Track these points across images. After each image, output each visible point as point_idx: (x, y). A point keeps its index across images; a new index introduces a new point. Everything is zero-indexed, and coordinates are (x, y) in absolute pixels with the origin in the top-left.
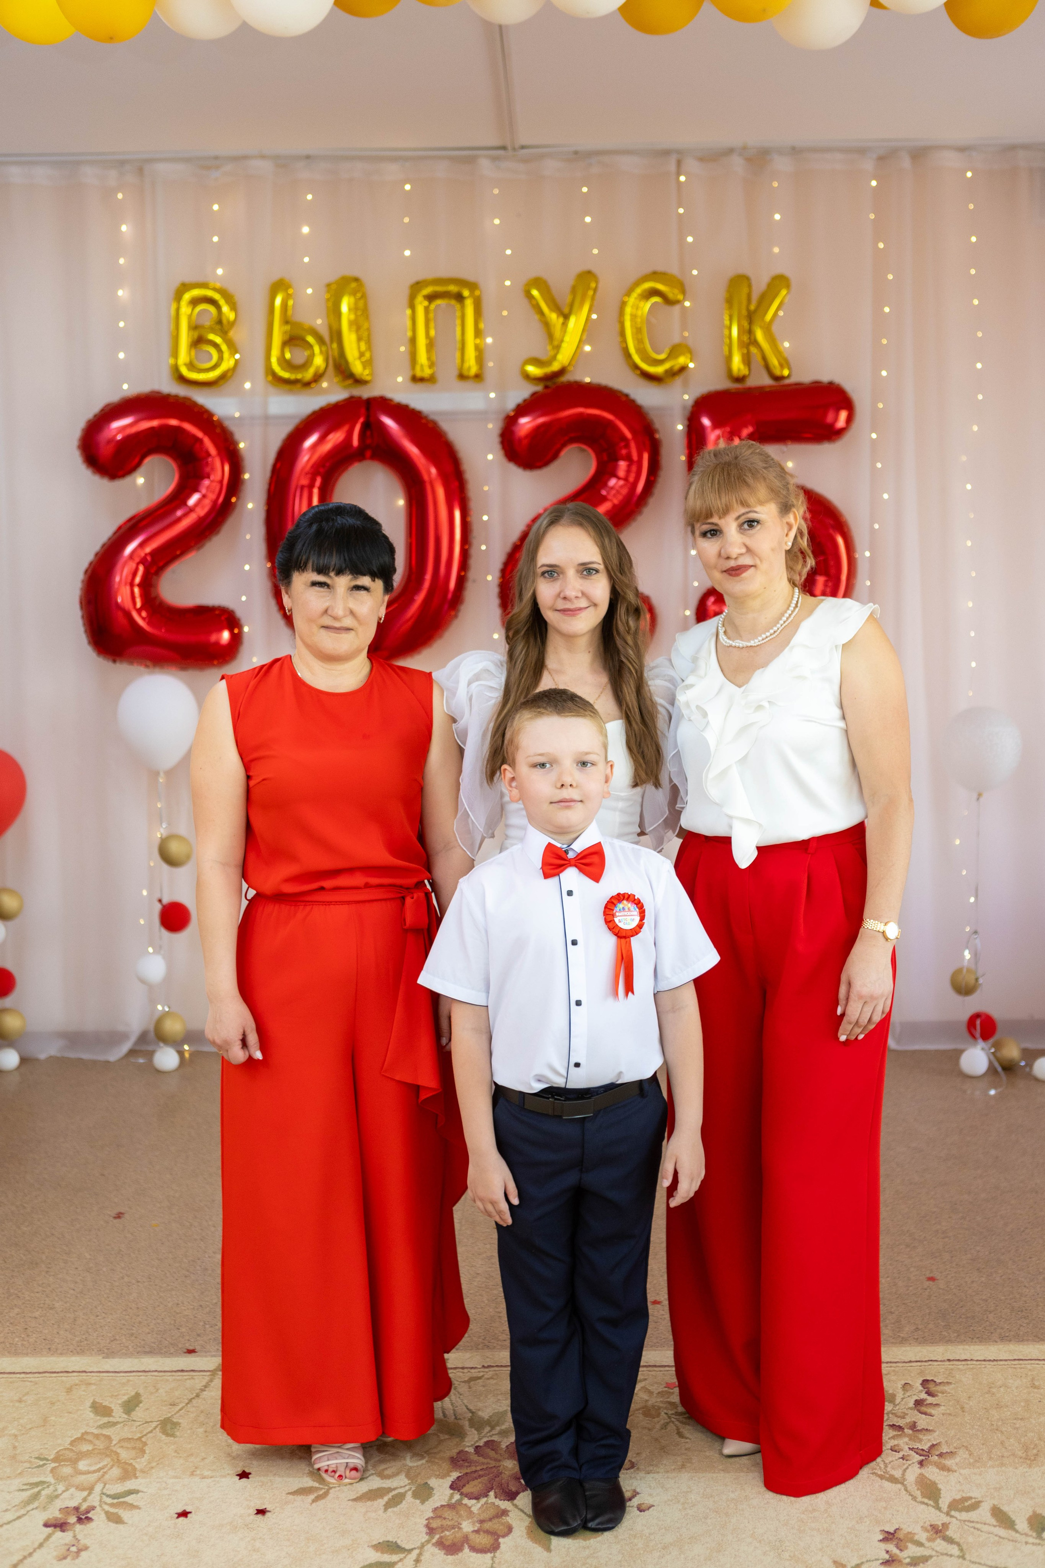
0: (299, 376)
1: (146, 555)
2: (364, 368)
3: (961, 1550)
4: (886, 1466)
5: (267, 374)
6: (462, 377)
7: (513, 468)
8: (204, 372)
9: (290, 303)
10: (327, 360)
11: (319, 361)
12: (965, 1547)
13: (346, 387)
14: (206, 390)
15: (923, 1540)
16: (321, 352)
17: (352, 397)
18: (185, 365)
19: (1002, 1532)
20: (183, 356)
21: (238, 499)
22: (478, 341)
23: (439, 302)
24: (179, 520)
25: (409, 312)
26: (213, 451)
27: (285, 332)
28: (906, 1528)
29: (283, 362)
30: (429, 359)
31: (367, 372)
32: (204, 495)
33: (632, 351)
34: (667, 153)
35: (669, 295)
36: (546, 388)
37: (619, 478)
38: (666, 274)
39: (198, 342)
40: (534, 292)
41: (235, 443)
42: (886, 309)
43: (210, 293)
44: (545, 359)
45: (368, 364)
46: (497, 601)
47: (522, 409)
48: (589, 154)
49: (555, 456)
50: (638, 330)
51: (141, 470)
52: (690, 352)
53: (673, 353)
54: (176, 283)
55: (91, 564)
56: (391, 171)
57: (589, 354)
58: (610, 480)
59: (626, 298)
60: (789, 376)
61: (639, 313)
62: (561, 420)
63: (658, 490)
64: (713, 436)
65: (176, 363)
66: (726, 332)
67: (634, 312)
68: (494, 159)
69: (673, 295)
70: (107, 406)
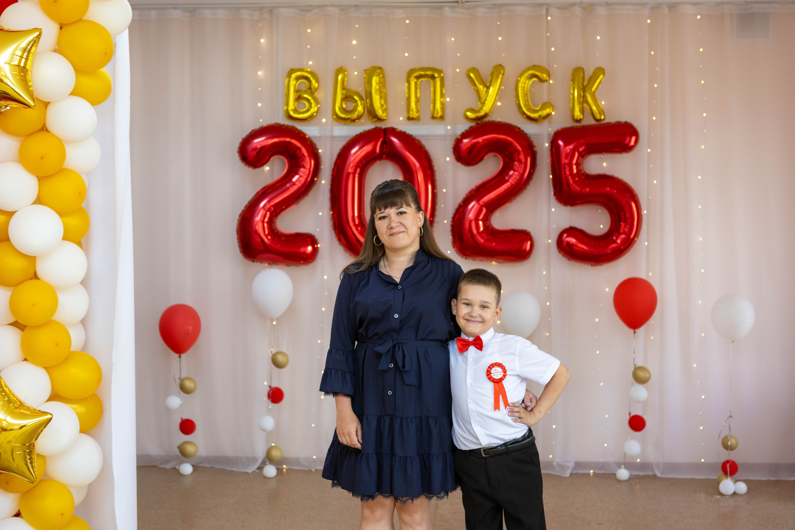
0: (350, 116)
1: (271, 206)
2: (383, 112)
5: (333, 116)
6: (433, 117)
7: (459, 165)
8: (302, 114)
9: (346, 79)
10: (364, 108)
11: (360, 109)
13: (373, 122)
14: (302, 123)
16: (361, 104)
17: (376, 128)
18: (292, 110)
20: (291, 106)
21: (317, 178)
22: (442, 100)
23: (422, 79)
24: (288, 188)
25: (407, 84)
26: (306, 154)
27: (343, 94)
29: (342, 109)
30: (417, 108)
31: (384, 115)
32: (301, 176)
33: (522, 105)
34: (541, 5)
35: (541, 77)
36: (477, 124)
37: (515, 171)
38: (539, 66)
39: (299, 98)
40: (472, 75)
41: (317, 150)
42: (656, 85)
43: (305, 74)
44: (477, 109)
45: (385, 110)
46: (450, 233)
47: (465, 135)
48: (502, 5)
49: (481, 159)
50: (525, 95)
51: (269, 163)
52: (552, 106)
53: (543, 107)
54: (288, 69)
55: (243, 211)
56: (399, 13)
57: (499, 106)
58: (509, 171)
59: (519, 79)
60: (604, 119)
61: (526, 86)
62: (483, 140)
63: (535, 177)
64: (565, 150)
65: (287, 109)
66: (572, 97)
67: (523, 85)
68: (452, 7)
69: (543, 77)
70: (253, 131)
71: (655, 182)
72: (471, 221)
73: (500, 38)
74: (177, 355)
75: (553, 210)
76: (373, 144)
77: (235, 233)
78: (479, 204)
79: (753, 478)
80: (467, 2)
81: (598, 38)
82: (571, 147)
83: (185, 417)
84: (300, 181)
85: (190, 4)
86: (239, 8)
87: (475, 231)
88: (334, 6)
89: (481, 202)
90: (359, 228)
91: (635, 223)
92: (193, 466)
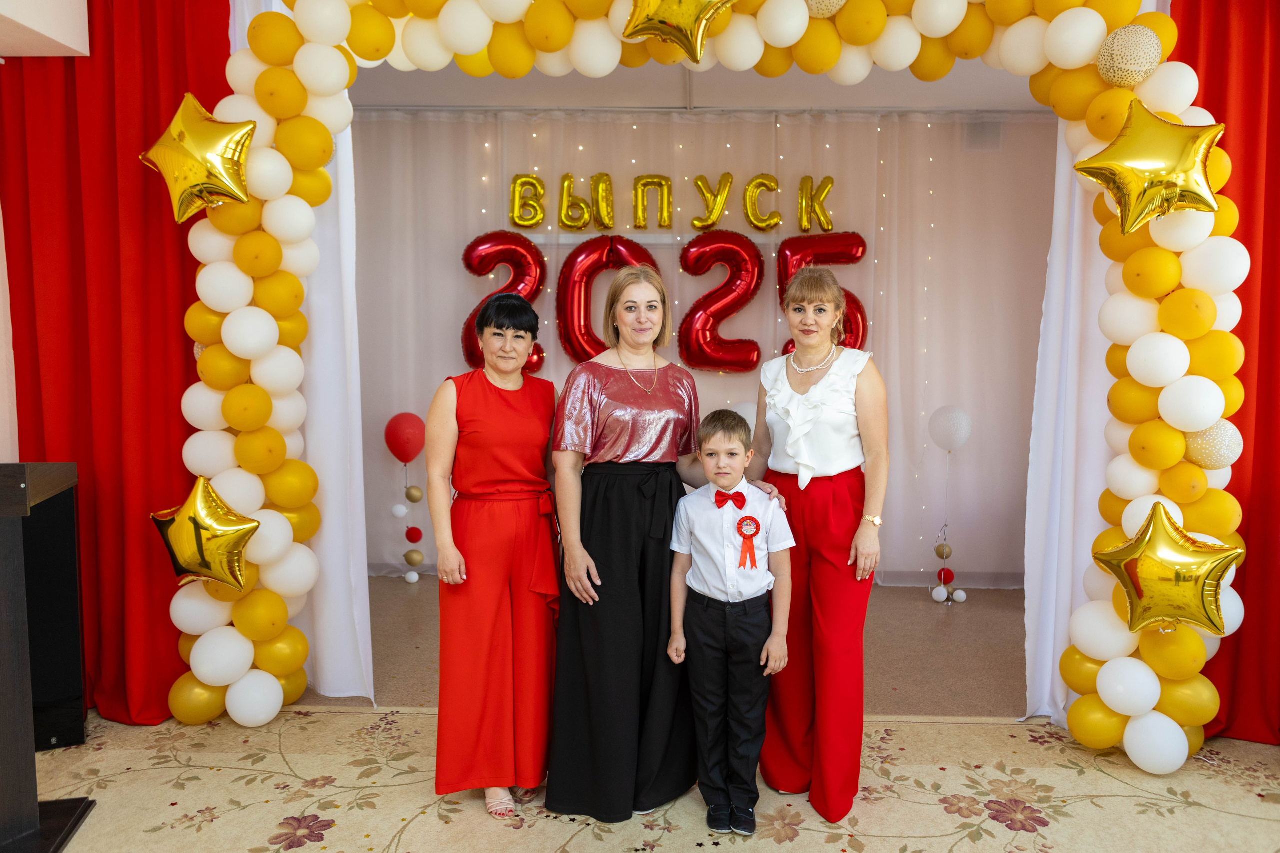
0: (576, 224)
2: (610, 220)
3: (899, 795)
4: (865, 763)
5: (559, 223)
6: (661, 226)
7: (686, 275)
8: (528, 221)
9: (572, 186)
10: (591, 216)
11: (587, 216)
12: (901, 794)
13: (599, 231)
14: (528, 230)
15: (881, 791)
16: (588, 212)
17: (603, 236)
18: (518, 217)
19: (919, 789)
20: (517, 213)
21: (543, 286)
22: (669, 209)
23: (650, 187)
25: (634, 192)
26: (532, 262)
27: (569, 201)
28: (873, 786)
29: (568, 216)
30: (644, 217)
32: (526, 285)
33: (750, 215)
34: (771, 112)
35: (770, 186)
36: (705, 233)
37: (742, 280)
38: (768, 175)
39: (524, 205)
40: (700, 183)
41: (543, 258)
42: (884, 196)
43: (531, 180)
44: (704, 218)
45: (612, 218)
46: (677, 344)
47: (692, 244)
48: (730, 112)
49: (709, 269)
50: (753, 204)
51: (494, 271)
52: (780, 216)
53: (771, 218)
54: (514, 175)
55: (468, 319)
56: (627, 119)
57: (727, 216)
58: (737, 281)
59: (747, 187)
60: (832, 229)
61: (754, 195)
62: (711, 250)
63: (762, 287)
64: (792, 260)
65: (513, 216)
66: (800, 206)
67: (751, 195)
68: (680, 113)
69: (772, 186)
70: (478, 238)
71: (882, 293)
72: (698, 331)
73: (729, 146)
74: (403, 464)
75: (780, 320)
76: (599, 252)
77: (461, 341)
78: (706, 314)
79: (972, 587)
80: (695, 108)
81: (828, 146)
82: (798, 257)
83: (411, 526)
84: (526, 290)
85: (412, 106)
86: (463, 111)
87: (702, 341)
88: (560, 110)
89: (708, 312)
90: (586, 338)
91: (861, 334)
92: (419, 574)
